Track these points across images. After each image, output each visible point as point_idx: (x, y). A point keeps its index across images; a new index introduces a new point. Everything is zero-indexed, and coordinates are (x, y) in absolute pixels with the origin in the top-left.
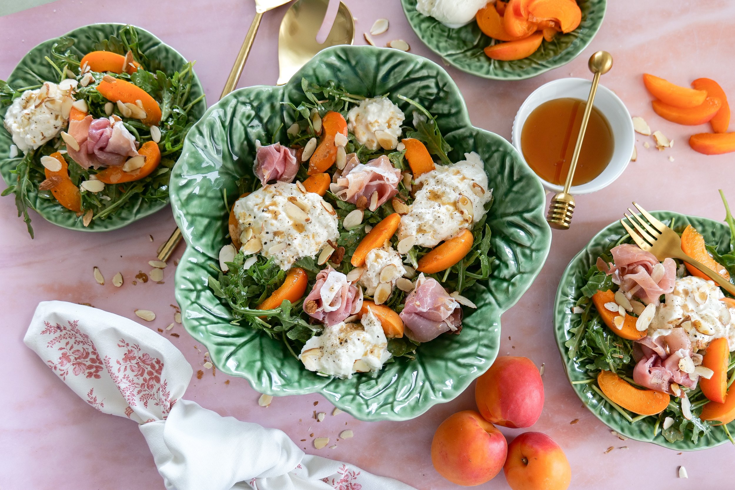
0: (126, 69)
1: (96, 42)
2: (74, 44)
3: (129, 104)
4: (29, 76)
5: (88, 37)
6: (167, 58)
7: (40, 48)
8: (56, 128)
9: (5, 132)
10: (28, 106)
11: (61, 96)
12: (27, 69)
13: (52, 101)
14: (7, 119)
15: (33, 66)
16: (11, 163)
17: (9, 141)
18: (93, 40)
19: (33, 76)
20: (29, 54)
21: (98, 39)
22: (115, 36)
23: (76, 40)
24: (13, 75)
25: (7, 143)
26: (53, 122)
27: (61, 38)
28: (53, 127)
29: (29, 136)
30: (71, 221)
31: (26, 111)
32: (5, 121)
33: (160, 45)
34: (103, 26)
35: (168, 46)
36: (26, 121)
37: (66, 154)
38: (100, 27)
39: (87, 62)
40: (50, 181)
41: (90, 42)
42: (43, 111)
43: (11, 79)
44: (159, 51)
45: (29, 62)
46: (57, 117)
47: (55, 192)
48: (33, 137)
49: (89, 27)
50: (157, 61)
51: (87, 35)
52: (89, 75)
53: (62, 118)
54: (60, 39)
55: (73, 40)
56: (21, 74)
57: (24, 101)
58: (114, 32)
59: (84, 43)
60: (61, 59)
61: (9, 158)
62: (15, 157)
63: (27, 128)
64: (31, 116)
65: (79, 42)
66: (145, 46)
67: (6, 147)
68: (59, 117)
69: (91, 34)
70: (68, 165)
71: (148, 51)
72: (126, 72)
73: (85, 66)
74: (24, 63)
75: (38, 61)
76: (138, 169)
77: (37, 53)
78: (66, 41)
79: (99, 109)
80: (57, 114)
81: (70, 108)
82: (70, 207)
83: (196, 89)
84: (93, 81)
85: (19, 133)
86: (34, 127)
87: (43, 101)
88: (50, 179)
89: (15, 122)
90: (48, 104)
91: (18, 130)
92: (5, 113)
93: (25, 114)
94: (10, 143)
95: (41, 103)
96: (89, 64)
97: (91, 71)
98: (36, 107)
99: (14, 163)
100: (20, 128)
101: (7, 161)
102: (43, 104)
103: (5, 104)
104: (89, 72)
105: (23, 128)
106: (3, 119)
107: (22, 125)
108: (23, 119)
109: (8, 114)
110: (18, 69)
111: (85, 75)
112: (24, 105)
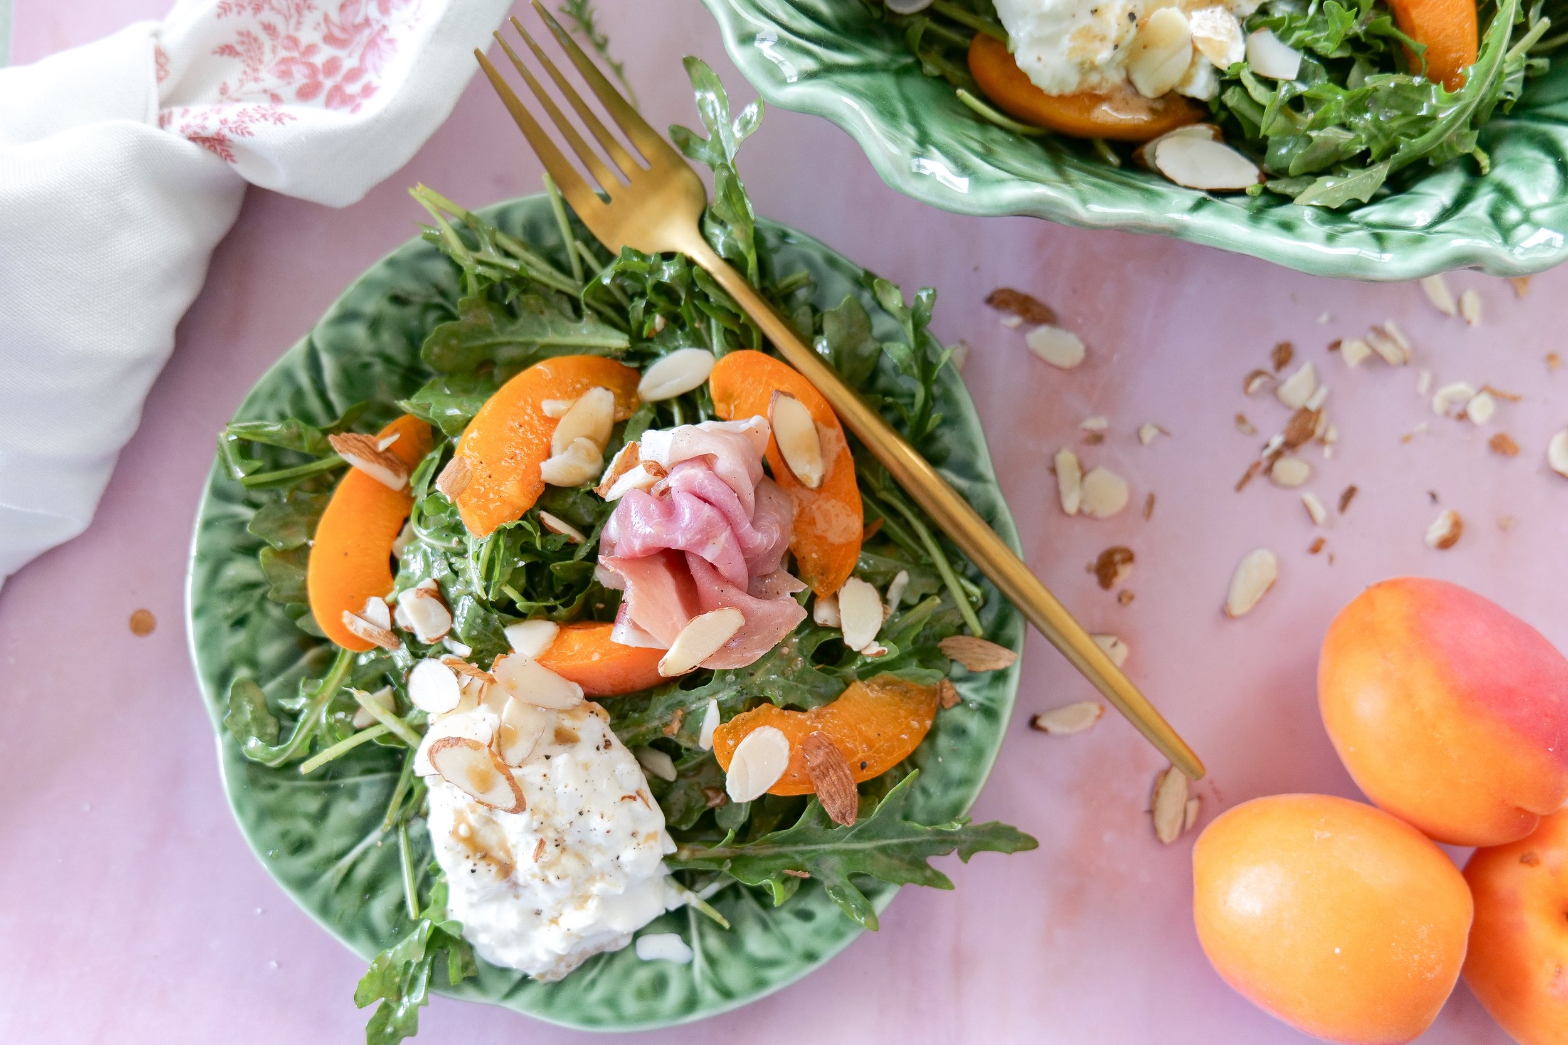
0: (396, 472)
1: (264, 597)
2: (259, 684)
3: (557, 438)
4: (363, 871)
5: (239, 623)
7: (251, 813)
8: (608, 745)
9: (582, 977)
10: (501, 855)
11: (483, 706)
12: (332, 876)
13: (501, 739)
14: (533, 959)
15: (323, 848)
16: (711, 960)
17: (618, 966)
18: (250, 607)
19: (365, 853)
20: (273, 860)
21: (251, 586)
22: (249, 515)
23: (243, 673)
24: (349, 933)
25: (627, 973)
26: (585, 751)
27: (224, 729)
28: (604, 755)
29: (628, 856)
30: (974, 724)
31: (525, 865)
32: (533, 974)
33: (319, 346)
34: (202, 557)
36: (569, 863)
37: (720, 705)
38: (204, 570)
39: (347, 617)
40: (825, 775)
41: (256, 619)
42: (538, 780)
43: (362, 938)
44: (339, 349)
45: (307, 861)
46: (564, 738)
47: (863, 766)
48: (634, 841)
49: (200, 611)
50: (378, 368)
51: (226, 625)
52: (407, 600)
53: (570, 712)
54: (229, 735)
55: (241, 685)
56: (348, 901)
57: (481, 867)
58: (233, 516)
59: (257, 641)
60: (317, 723)
61: (689, 965)
62: (687, 942)
63: (597, 861)
64: (551, 834)
65: (252, 662)
66: (314, 404)
67: (643, 976)
68: (568, 723)
69: (227, 609)
70: (768, 700)
71: (333, 396)
72: (409, 474)
73: (358, 627)
74: (303, 884)
75: (304, 827)
76: (817, 430)
77: (275, 827)
78: (239, 709)
79: (556, 567)
80: (549, 736)
81: (538, 666)
82: (921, 722)
83: (518, 219)
84: (434, 586)
85: (606, 901)
86: (596, 823)
87: (504, 768)
88: (817, 772)
89: (554, 921)
90: (513, 755)
91: (592, 904)
92: (504, 971)
93: (536, 868)
94: (630, 957)
95: (510, 779)
96: (358, 609)
97: (390, 598)
98: (520, 807)
99: (714, 943)
100: (585, 898)
101: (702, 973)
102: (515, 772)
103: (465, 967)
104: (392, 607)
105: (591, 879)
106: (525, 981)
107: (575, 887)
108: (552, 878)
109: (511, 958)
110: (324, 910)
111: (401, 623)
112: (494, 870)
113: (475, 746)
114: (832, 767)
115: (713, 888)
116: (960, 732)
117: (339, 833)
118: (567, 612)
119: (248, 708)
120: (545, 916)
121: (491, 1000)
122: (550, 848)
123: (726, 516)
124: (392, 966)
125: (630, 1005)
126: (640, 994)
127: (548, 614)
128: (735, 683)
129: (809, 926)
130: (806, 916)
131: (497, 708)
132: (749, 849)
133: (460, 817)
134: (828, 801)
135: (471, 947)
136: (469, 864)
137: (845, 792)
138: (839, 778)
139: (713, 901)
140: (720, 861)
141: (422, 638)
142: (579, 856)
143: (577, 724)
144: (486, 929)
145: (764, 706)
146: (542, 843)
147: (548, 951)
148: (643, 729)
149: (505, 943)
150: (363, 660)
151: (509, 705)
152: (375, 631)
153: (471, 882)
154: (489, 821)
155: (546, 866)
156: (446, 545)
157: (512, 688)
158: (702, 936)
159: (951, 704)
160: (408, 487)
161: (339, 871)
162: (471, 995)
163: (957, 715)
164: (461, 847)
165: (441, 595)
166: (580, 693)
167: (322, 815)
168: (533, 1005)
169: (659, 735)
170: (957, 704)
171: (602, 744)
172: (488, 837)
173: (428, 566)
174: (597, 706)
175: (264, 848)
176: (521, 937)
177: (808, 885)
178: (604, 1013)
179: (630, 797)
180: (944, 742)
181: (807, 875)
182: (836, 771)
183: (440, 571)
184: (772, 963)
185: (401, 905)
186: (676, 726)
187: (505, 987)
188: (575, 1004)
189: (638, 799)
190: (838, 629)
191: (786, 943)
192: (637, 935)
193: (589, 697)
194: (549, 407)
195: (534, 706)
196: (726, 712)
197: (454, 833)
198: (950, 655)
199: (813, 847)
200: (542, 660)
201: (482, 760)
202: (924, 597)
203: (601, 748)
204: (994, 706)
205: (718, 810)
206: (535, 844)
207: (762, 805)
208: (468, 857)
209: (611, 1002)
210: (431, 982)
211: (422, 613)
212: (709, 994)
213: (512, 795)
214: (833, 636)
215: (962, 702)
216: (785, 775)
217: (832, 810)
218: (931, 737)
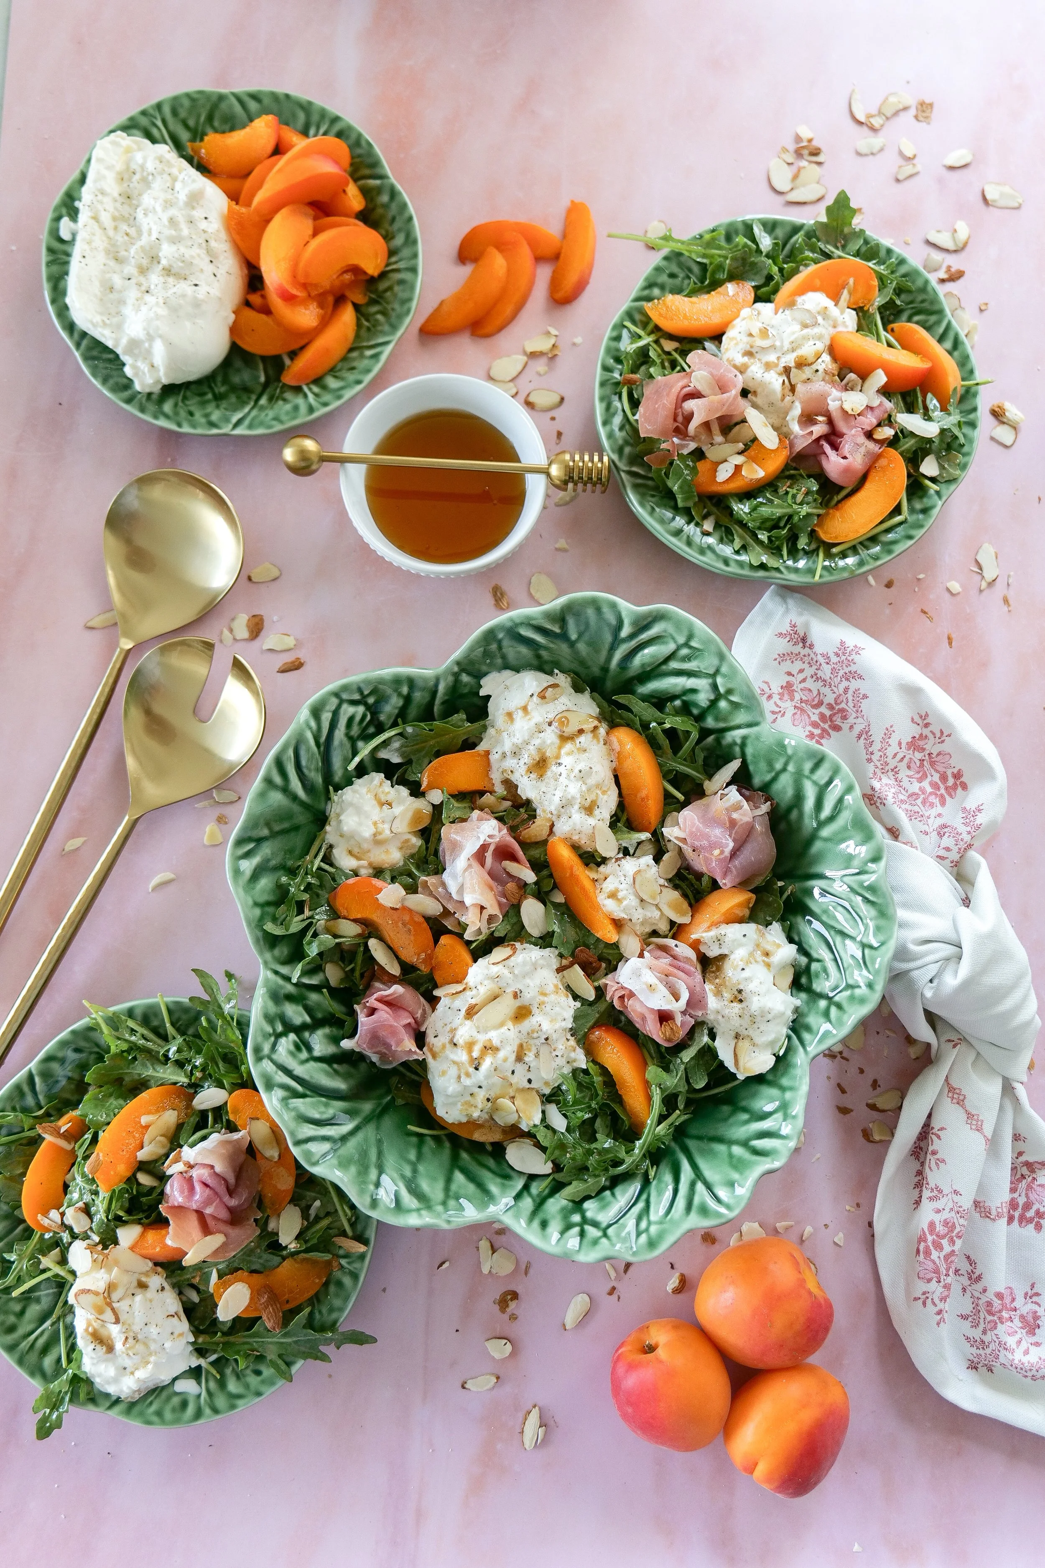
0: (68, 1143)
3: (146, 1139)
4: (41, 1342)
6: (64, 1063)
8: (163, 1289)
9: (146, 1400)
10: (108, 1342)
11: (102, 1271)
12: (24, 1345)
13: (111, 1288)
14: (122, 1391)
15: (22, 1329)
16: (210, 1394)
17: (164, 1395)
19: (43, 1332)
24: (32, 1373)
25: (169, 1399)
26: (151, 1293)
28: (160, 1294)
29: (168, 1345)
30: (347, 1281)
31: (119, 1346)
32: (122, 1398)
33: (34, 1072)
35: (42, 1054)
36: (139, 1347)
37: (218, 1271)
39: (40, 1217)
40: (266, 1307)
42: (127, 1308)
43: (38, 1377)
44: (46, 1075)
45: (11, 1338)
46: (142, 1286)
47: (287, 1302)
48: (172, 1338)
50: (65, 1083)
52: (70, 1213)
53: (146, 1273)
56: (32, 1357)
57: (98, 1347)
60: (22, 1268)
61: (199, 1397)
62: (200, 1385)
63: (153, 1347)
64: (132, 1334)
66: (30, 1102)
67: (176, 1401)
68: (144, 1279)
70: (241, 1270)
71: (41, 1099)
72: (75, 1143)
73: (45, 1222)
74: (10, 1348)
75: (12, 1319)
79: (142, 1200)
80: (135, 1283)
81: (131, 1251)
82: (320, 1279)
84: (83, 1207)
85: (156, 1365)
86: (153, 1330)
87: (109, 1304)
88: (261, 1308)
89: (132, 1373)
90: (115, 1296)
91: (150, 1366)
92: (107, 1395)
93: (123, 1349)
94: (170, 1390)
95: (113, 1309)
96: (45, 1213)
97: (61, 1210)
98: (117, 1321)
99: (212, 1386)
100: (148, 1363)
101: (205, 1401)
102: (115, 1305)
103: (88, 1393)
104: (63, 1214)
105: (150, 1354)
106: (118, 1401)
107: (143, 1358)
108: (132, 1353)
109: (112, 1389)
110: (20, 1362)
111: (66, 1222)
112: (104, 1348)
113: (97, 1293)
114: (271, 1303)
115: (214, 1357)
116: (340, 1284)
117: (30, 1322)
118: (148, 1220)
120: (128, 1371)
121: (101, 1409)
122: (130, 1340)
123: (216, 1193)
124: (52, 1392)
125: (168, 1415)
126: (174, 1410)
127: (139, 1222)
128: (221, 1266)
129: (259, 1378)
130: (258, 1373)
131: (109, 1271)
132: (232, 1339)
133: (89, 1324)
134: (267, 1321)
135: (92, 1383)
136: (92, 1346)
137: (276, 1316)
138: (274, 1309)
139: (212, 1364)
140: (218, 1344)
141: (76, 1230)
142: (145, 1344)
143: (149, 1279)
144: (100, 1375)
145: (240, 1272)
146: (127, 1337)
147: (129, 1388)
148: (182, 1278)
149: (108, 1383)
150: (47, 1236)
151: (116, 1270)
152: (54, 1224)
153: (93, 1354)
154: (103, 1326)
155: (129, 1348)
157: (118, 1261)
158: (207, 1381)
159: (337, 1270)
160: (74, 1150)
161: (28, 1342)
162: (91, 1407)
163: (339, 1275)
164: (89, 1336)
165: (87, 1210)
166: (150, 1264)
167: (22, 1313)
168: (121, 1413)
169: (189, 1283)
170: (339, 1270)
171: (160, 1288)
172: (103, 1332)
173: (81, 1196)
174: (159, 1269)
176: (116, 1380)
177: (261, 1358)
178: (155, 1419)
179: (171, 1315)
180: (331, 1289)
181: (259, 1354)
182: (272, 1306)
183: (87, 1200)
184: (238, 1397)
185: (59, 1360)
186: (198, 1282)
187: (108, 1404)
188: (141, 1414)
189: (177, 1316)
190: (278, 1235)
191: (247, 1386)
192: (175, 1379)
193: (156, 1264)
194: (145, 1119)
195: (128, 1271)
196: (220, 1277)
197: (86, 1330)
198: (337, 1245)
199: (262, 1341)
200: (133, 1247)
201: (99, 1300)
202: (327, 1214)
203: (159, 1291)
204: (356, 1271)
205: (213, 1323)
206: (124, 1338)
207: (237, 1320)
208: (93, 1342)
209: (160, 1414)
210: (71, 1400)
211: (77, 1218)
212: (207, 1411)
213: (114, 1316)
214: (274, 1238)
215: (342, 1267)
216: (248, 1306)
217: (269, 1325)
218: (326, 1284)
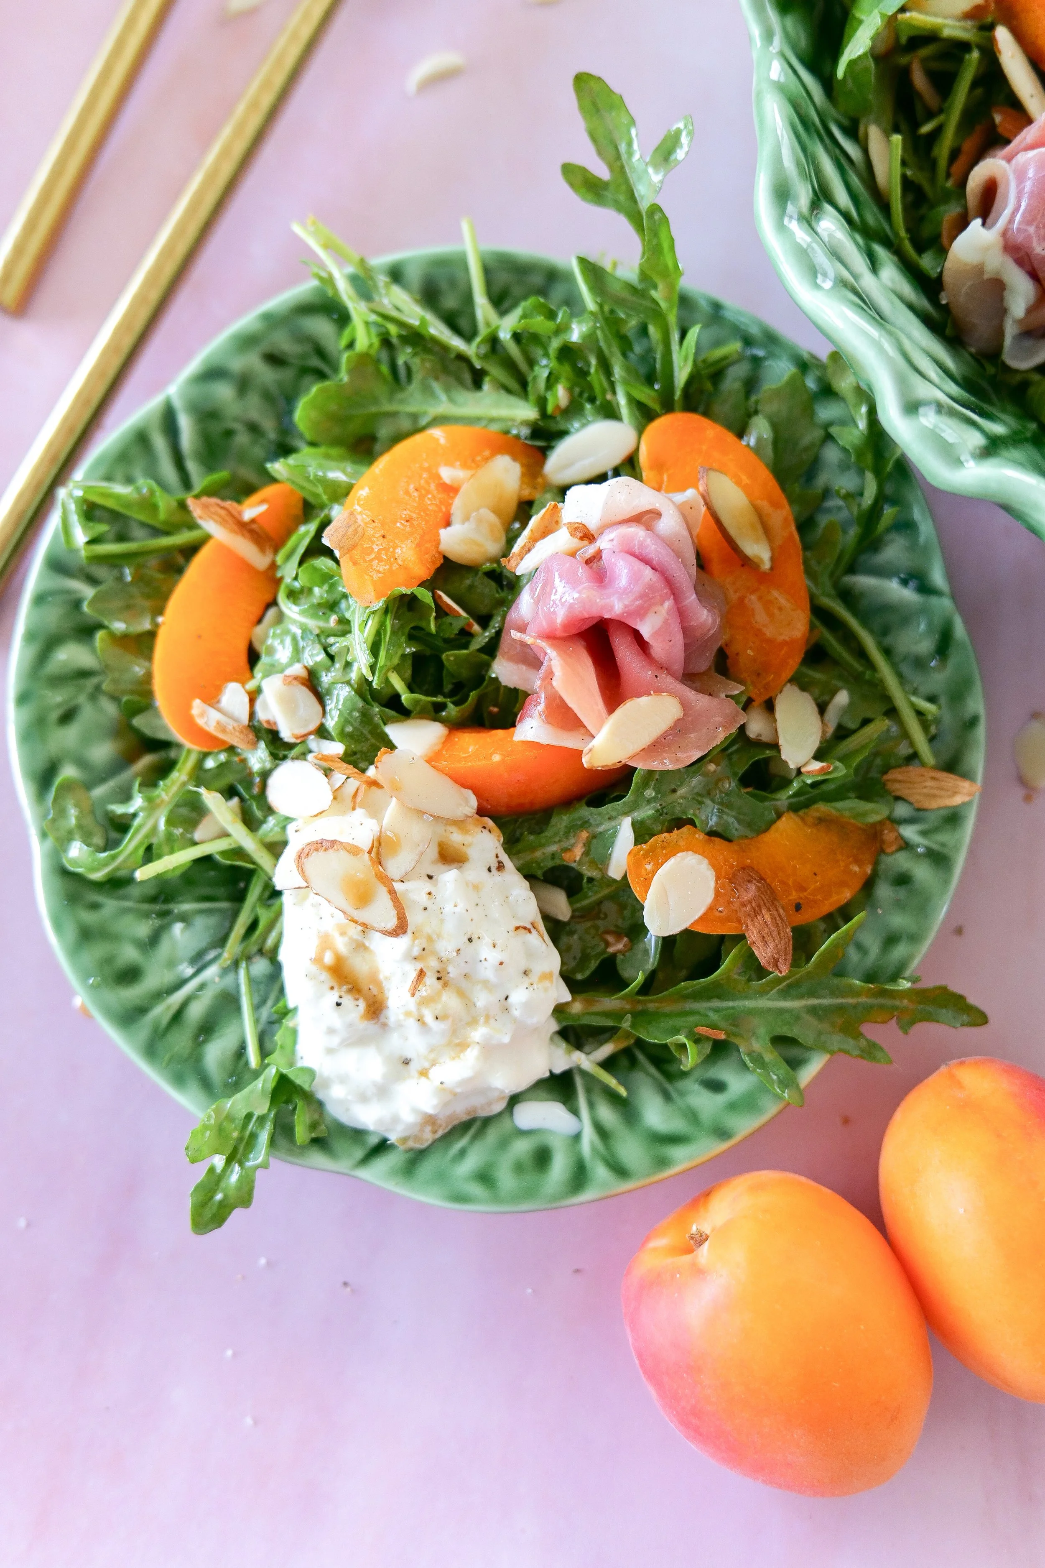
0: (262, 549)
1: (98, 688)
2: (89, 786)
3: (457, 506)
4: (197, 1010)
5: (67, 717)
6: (244, 384)
7: (71, 932)
8: (500, 866)
9: (449, 1146)
10: (372, 987)
11: (360, 812)
12: (162, 1011)
13: (382, 847)
14: (396, 1119)
15: (153, 980)
16: (602, 1132)
17: (492, 1135)
18: (81, 699)
19: (202, 987)
20: (93, 989)
21: (84, 674)
22: (88, 592)
23: (68, 772)
24: (179, 1080)
25: (504, 1144)
26: (475, 871)
27: (44, 835)
28: (496, 876)
29: (519, 996)
30: (921, 871)
31: (398, 998)
32: (393, 1138)
33: (178, 404)
34: (30, 636)
35: (194, 366)
36: (450, 1000)
37: (637, 824)
38: (32, 651)
39: (197, 706)
40: (756, 912)
41: (87, 713)
42: (423, 899)
43: (194, 1087)
44: (200, 411)
45: (133, 994)
46: (450, 859)
47: (799, 908)
48: (526, 981)
49: (23, 699)
51: (54, 715)
52: (273, 688)
53: (459, 823)
54: (50, 842)
55: (67, 787)
56: (181, 1041)
57: (348, 1001)
58: (68, 592)
59: (87, 739)
60: (154, 829)
61: (577, 1137)
62: (575, 1112)
63: (482, 999)
64: (433, 963)
65: (82, 763)
66: (168, 472)
67: (522, 1148)
68: (456, 838)
69: (57, 698)
70: (691, 822)
71: (191, 466)
72: (276, 550)
73: (210, 719)
74: (127, 1018)
75: (129, 954)
77: (98, 950)
78: (62, 813)
79: (450, 656)
80: (435, 847)
81: (427, 767)
82: (861, 866)
83: (415, 275)
84: (304, 674)
85: (489, 1050)
86: (488, 955)
87: (385, 880)
88: (748, 908)
89: (424, 1073)
90: (395, 867)
91: (471, 1055)
92: (357, 1134)
93: (411, 1004)
94: (505, 1125)
95: (392, 892)
96: (212, 698)
97: (251, 685)
98: (401, 929)
99: (607, 1114)
100: (463, 1046)
101: (593, 1148)
102: (398, 886)
103: (314, 1126)
104: (253, 696)
105: (473, 1022)
106: (382, 1147)
107: (454, 1032)
108: (429, 1018)
109: (369, 1117)
110: (151, 1051)
111: (262, 715)
112: (362, 1004)
113: (354, 851)
114: (765, 904)
115: (606, 1050)
116: (903, 880)
117: (172, 963)
118: (459, 712)
119: (73, 814)
120: (414, 1067)
121: (343, 1165)
122: (430, 979)
123: (670, 582)
124: (230, 1118)
125: (506, 1179)
126: (519, 1168)
127: (435, 712)
128: (654, 799)
129: (720, 1099)
130: (717, 1086)
131: (375, 812)
132: (651, 1004)
133: (325, 942)
134: (759, 944)
135: (320, 1104)
136: (334, 997)
137: (779, 934)
138: (773, 918)
139: (608, 1064)
140: (619, 1016)
141: (286, 735)
142: (461, 994)
143: (467, 839)
144: (343, 1080)
145: (686, 829)
146: (421, 974)
147: (415, 1110)
148: (538, 854)
149: (363, 1098)
150: (210, 764)
151: (392, 810)
152: (230, 725)
153: (335, 1019)
154: (360, 947)
155: (424, 1002)
156: (322, 624)
157: (397, 789)
158: (591, 1105)
159: (894, 848)
160: (273, 566)
161: (168, 1008)
162: (318, 1159)
163: (901, 861)
164: (325, 976)
165: (312, 683)
166: (474, 802)
167: (154, 940)
168: (394, 1173)
169: (557, 862)
170: (901, 849)
171: (494, 865)
172: (359, 966)
173: (297, 653)
174: (490, 822)
175: (84, 975)
176: (383, 1092)
177: (722, 1048)
178: (476, 1189)
179: (525, 928)
180: (884, 891)
181: (723, 1036)
182: (769, 910)
183: (314, 656)
184: (674, 1139)
185: (241, 1051)
186: (578, 851)
187: (359, 1153)
188: (441, 1177)
189: (533, 930)
190: (776, 747)
191: (692, 1116)
192: (514, 1100)
193: (481, 812)
194: (447, 474)
195: (421, 813)
196: (642, 834)
197: (318, 960)
198: (894, 791)
199: (730, 1004)
200: (432, 760)
201: (362, 866)
202: (866, 722)
203: (494, 869)
204: (946, 851)
205: (620, 957)
206: (413, 975)
208: (332, 988)
209: (485, 1177)
210: (272, 1142)
211: (290, 706)
212: (600, 1172)
213: (394, 913)
214: (768, 753)
215: (906, 846)
216: (711, 909)
217: (763, 954)
218: (869, 885)
